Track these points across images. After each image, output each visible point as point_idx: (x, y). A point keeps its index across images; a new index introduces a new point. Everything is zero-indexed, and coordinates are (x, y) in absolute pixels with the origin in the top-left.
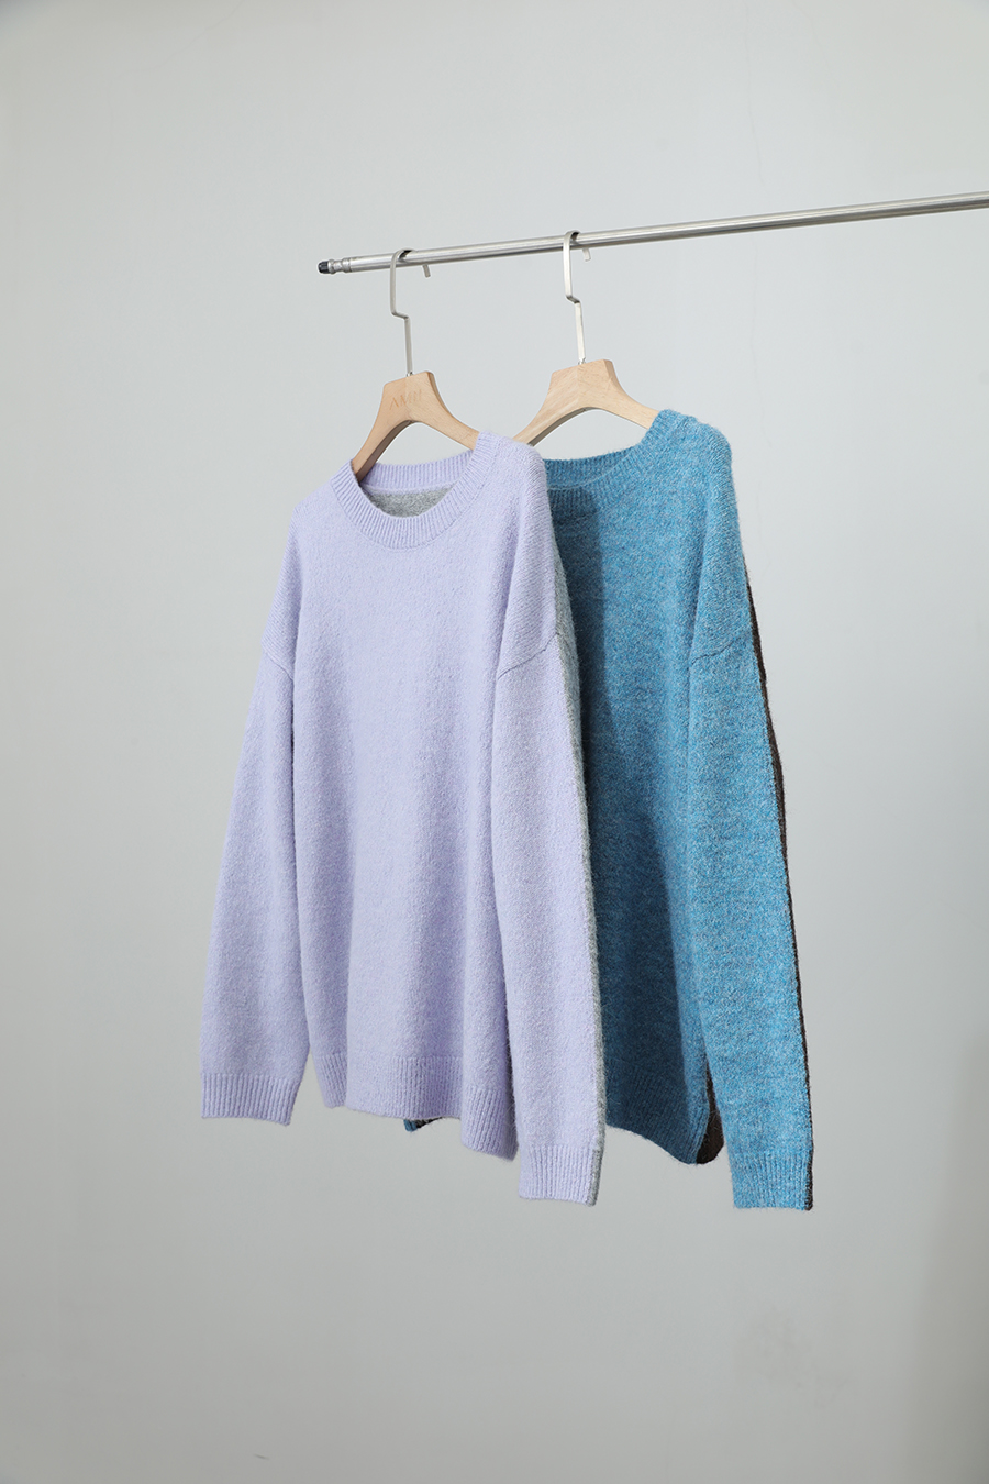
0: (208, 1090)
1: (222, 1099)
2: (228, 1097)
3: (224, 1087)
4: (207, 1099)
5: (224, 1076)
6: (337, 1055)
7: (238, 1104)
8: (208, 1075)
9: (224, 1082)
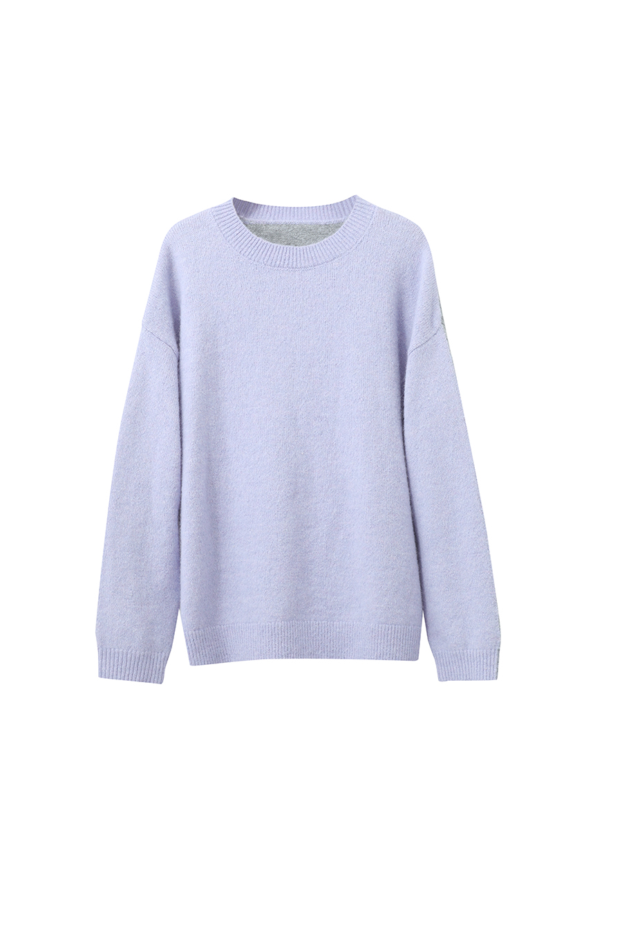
0: (104, 661)
1: (115, 668)
2: (119, 667)
3: (116, 659)
4: (104, 668)
5: (116, 650)
6: (197, 631)
7: (127, 672)
8: (105, 650)
9: (116, 655)
